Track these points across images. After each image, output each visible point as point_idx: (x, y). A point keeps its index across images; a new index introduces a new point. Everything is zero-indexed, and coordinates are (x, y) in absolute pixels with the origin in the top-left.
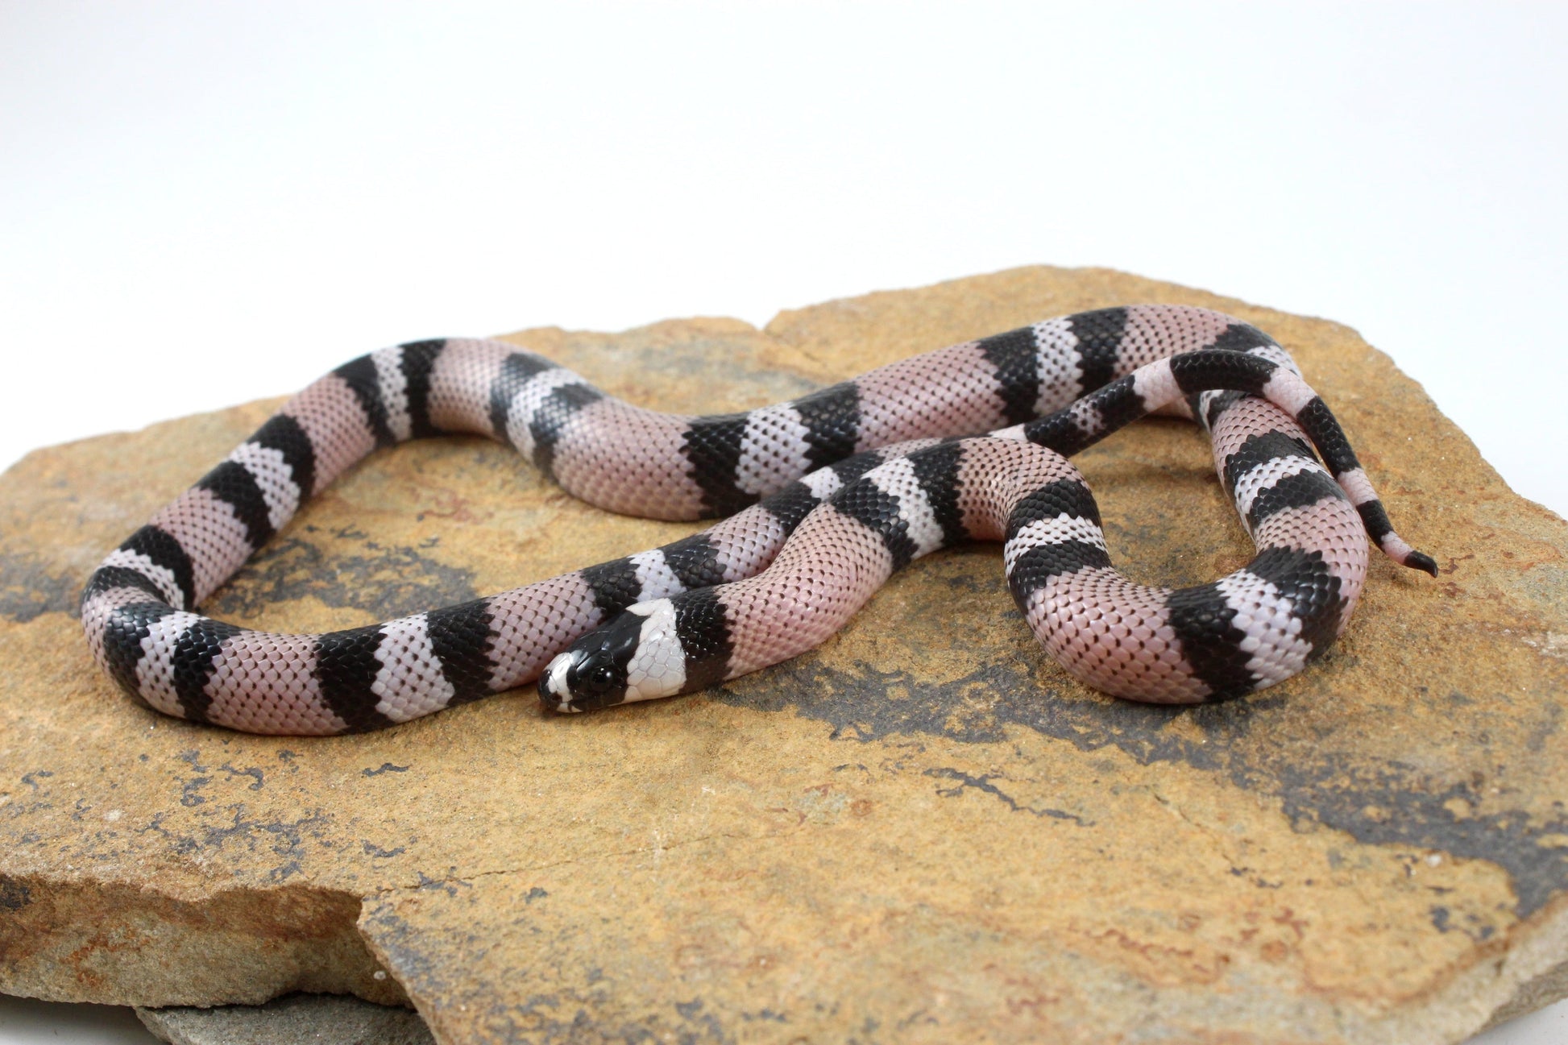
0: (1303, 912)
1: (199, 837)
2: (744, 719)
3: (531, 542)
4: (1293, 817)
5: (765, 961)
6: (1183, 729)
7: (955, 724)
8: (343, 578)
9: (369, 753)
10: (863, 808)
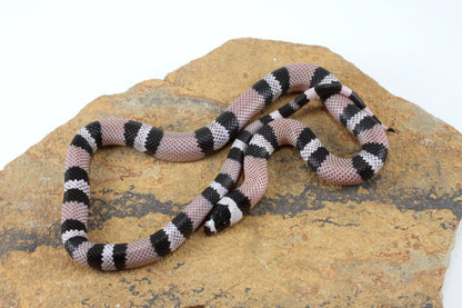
0: (417, 234)
1: (147, 304)
2: (259, 219)
3: (160, 179)
4: (400, 209)
5: (315, 290)
6: (361, 191)
7: (310, 205)
8: (118, 207)
9: (171, 262)
10: (305, 237)
